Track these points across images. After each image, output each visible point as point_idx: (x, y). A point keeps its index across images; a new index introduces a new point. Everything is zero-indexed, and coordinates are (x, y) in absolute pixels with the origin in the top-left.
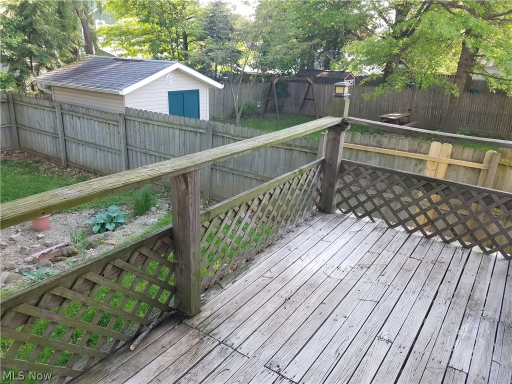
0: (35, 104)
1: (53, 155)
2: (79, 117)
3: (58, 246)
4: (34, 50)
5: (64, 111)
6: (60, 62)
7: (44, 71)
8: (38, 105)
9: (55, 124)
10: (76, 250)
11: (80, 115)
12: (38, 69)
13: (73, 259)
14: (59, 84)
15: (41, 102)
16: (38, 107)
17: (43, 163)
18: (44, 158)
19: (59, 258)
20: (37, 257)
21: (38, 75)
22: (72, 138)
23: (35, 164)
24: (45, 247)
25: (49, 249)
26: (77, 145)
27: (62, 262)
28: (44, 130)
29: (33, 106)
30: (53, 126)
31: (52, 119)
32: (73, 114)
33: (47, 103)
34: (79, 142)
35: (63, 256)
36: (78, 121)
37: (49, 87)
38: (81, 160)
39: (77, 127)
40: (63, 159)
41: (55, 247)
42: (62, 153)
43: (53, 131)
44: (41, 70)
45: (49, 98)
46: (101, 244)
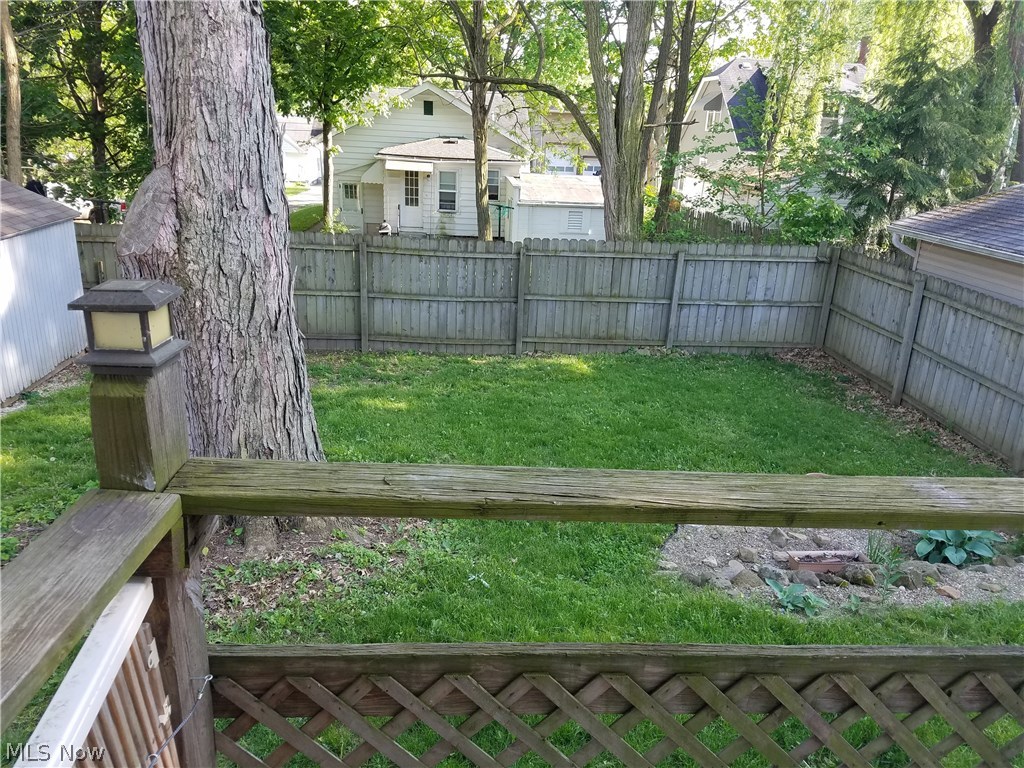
0: (877, 273)
1: (879, 374)
2: (957, 310)
3: (839, 552)
4: (906, 171)
5: (929, 292)
6: (950, 194)
7: (910, 211)
8: (881, 274)
9: (903, 316)
10: (872, 577)
11: (959, 307)
12: (901, 206)
13: (861, 592)
14: (935, 239)
15: (889, 270)
16: (881, 279)
17: (856, 384)
18: (860, 375)
19: (835, 579)
20: (796, 558)
21: (898, 218)
22: (928, 350)
23: (839, 384)
24: (814, 545)
25: (820, 553)
26: (934, 364)
27: (838, 589)
28: (878, 323)
29: (872, 275)
30: (897, 319)
31: (899, 305)
32: (947, 302)
33: (900, 273)
34: (941, 361)
35: (844, 577)
36: (952, 317)
37: (912, 243)
38: (932, 398)
39: (947, 329)
40: (895, 386)
41: (833, 552)
42: (898, 373)
43: (894, 329)
44: (907, 209)
45: (907, 264)
46: (925, 585)
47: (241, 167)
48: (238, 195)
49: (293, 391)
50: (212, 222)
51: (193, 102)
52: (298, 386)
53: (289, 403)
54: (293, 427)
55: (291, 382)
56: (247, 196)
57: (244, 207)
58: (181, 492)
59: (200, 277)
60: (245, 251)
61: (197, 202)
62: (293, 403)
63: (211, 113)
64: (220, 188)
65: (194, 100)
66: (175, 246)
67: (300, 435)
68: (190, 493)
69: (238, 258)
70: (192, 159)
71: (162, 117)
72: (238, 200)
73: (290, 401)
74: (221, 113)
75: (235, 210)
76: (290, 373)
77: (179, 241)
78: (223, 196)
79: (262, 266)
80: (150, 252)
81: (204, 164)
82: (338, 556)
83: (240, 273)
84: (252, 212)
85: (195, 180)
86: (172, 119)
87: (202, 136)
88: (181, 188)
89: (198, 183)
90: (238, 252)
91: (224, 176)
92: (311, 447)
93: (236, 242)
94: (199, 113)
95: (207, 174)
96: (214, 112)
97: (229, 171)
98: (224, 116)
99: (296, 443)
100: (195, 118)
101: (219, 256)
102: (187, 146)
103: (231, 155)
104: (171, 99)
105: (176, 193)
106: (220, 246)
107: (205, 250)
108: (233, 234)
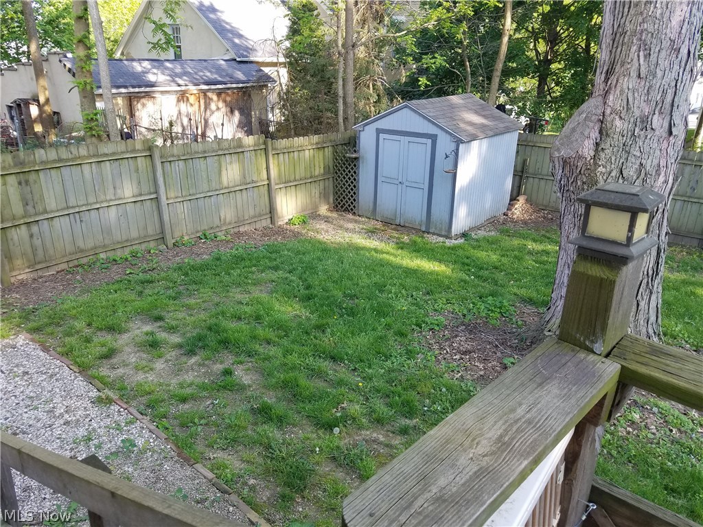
47: (658, 98)
48: (649, 119)
49: (650, 273)
50: (625, 138)
51: (634, 48)
52: (655, 270)
53: (645, 281)
54: (643, 299)
55: (651, 266)
56: (656, 121)
57: (652, 129)
58: (623, 363)
59: (605, 178)
60: (644, 162)
61: (618, 123)
62: (648, 282)
63: (645, 56)
64: (637, 113)
65: (635, 48)
66: (592, 153)
67: (647, 307)
68: (630, 366)
69: (636, 166)
70: (622, 91)
71: (607, 60)
72: (649, 123)
73: (646, 280)
74: (653, 57)
75: (644, 130)
76: (652, 259)
77: (596, 151)
78: (638, 120)
79: (654, 174)
80: (574, 156)
81: (630, 95)
82: (655, 410)
83: (635, 178)
84: (657, 133)
85: (620, 106)
86: (614, 62)
87: (634, 74)
88: (608, 111)
89: (622, 108)
90: (638, 162)
91: (643, 104)
92: (653, 319)
93: (638, 154)
94: (636, 56)
95: (631, 102)
96: (648, 56)
97: (648, 101)
98: (655, 59)
99: (642, 312)
100: (632, 60)
101: (623, 164)
102: (621, 81)
103: (653, 88)
104: (617, 47)
105: (604, 115)
106: (625, 156)
107: (613, 158)
108: (638, 148)
